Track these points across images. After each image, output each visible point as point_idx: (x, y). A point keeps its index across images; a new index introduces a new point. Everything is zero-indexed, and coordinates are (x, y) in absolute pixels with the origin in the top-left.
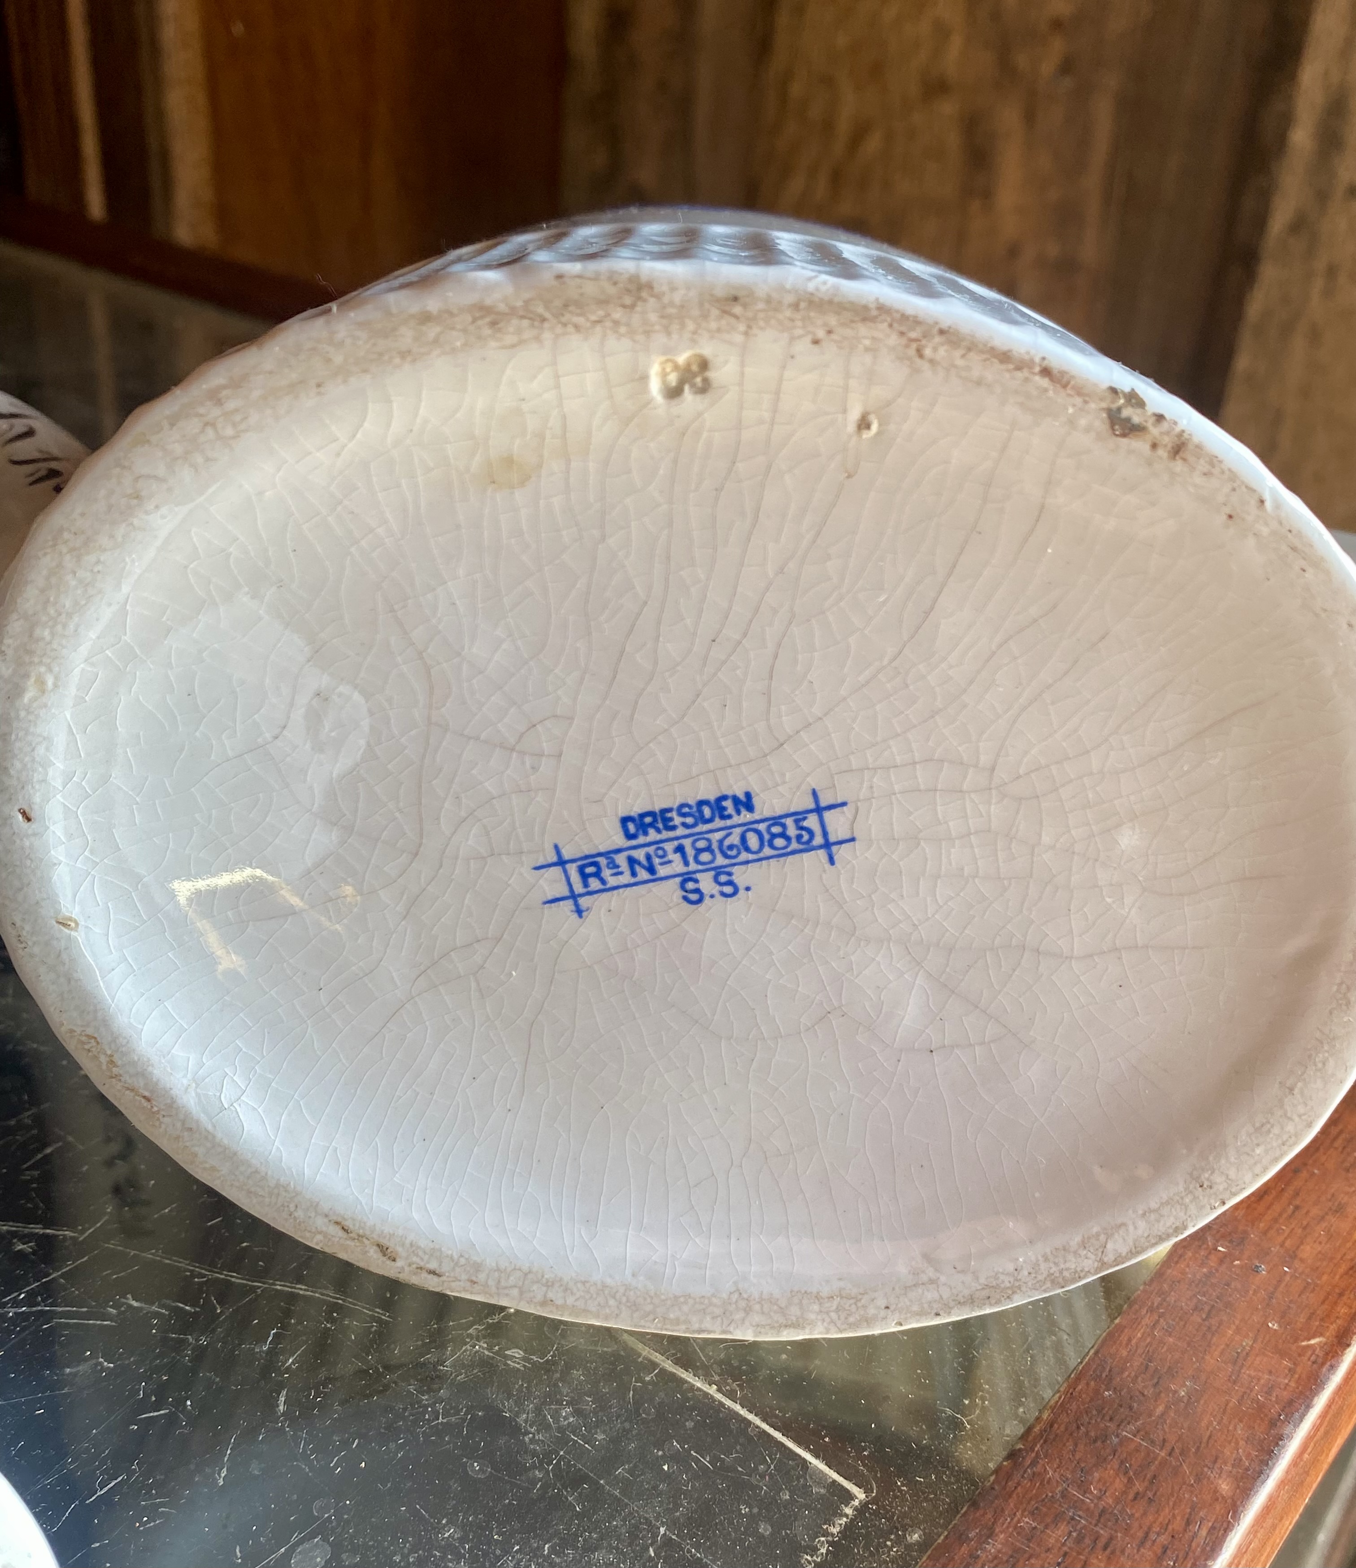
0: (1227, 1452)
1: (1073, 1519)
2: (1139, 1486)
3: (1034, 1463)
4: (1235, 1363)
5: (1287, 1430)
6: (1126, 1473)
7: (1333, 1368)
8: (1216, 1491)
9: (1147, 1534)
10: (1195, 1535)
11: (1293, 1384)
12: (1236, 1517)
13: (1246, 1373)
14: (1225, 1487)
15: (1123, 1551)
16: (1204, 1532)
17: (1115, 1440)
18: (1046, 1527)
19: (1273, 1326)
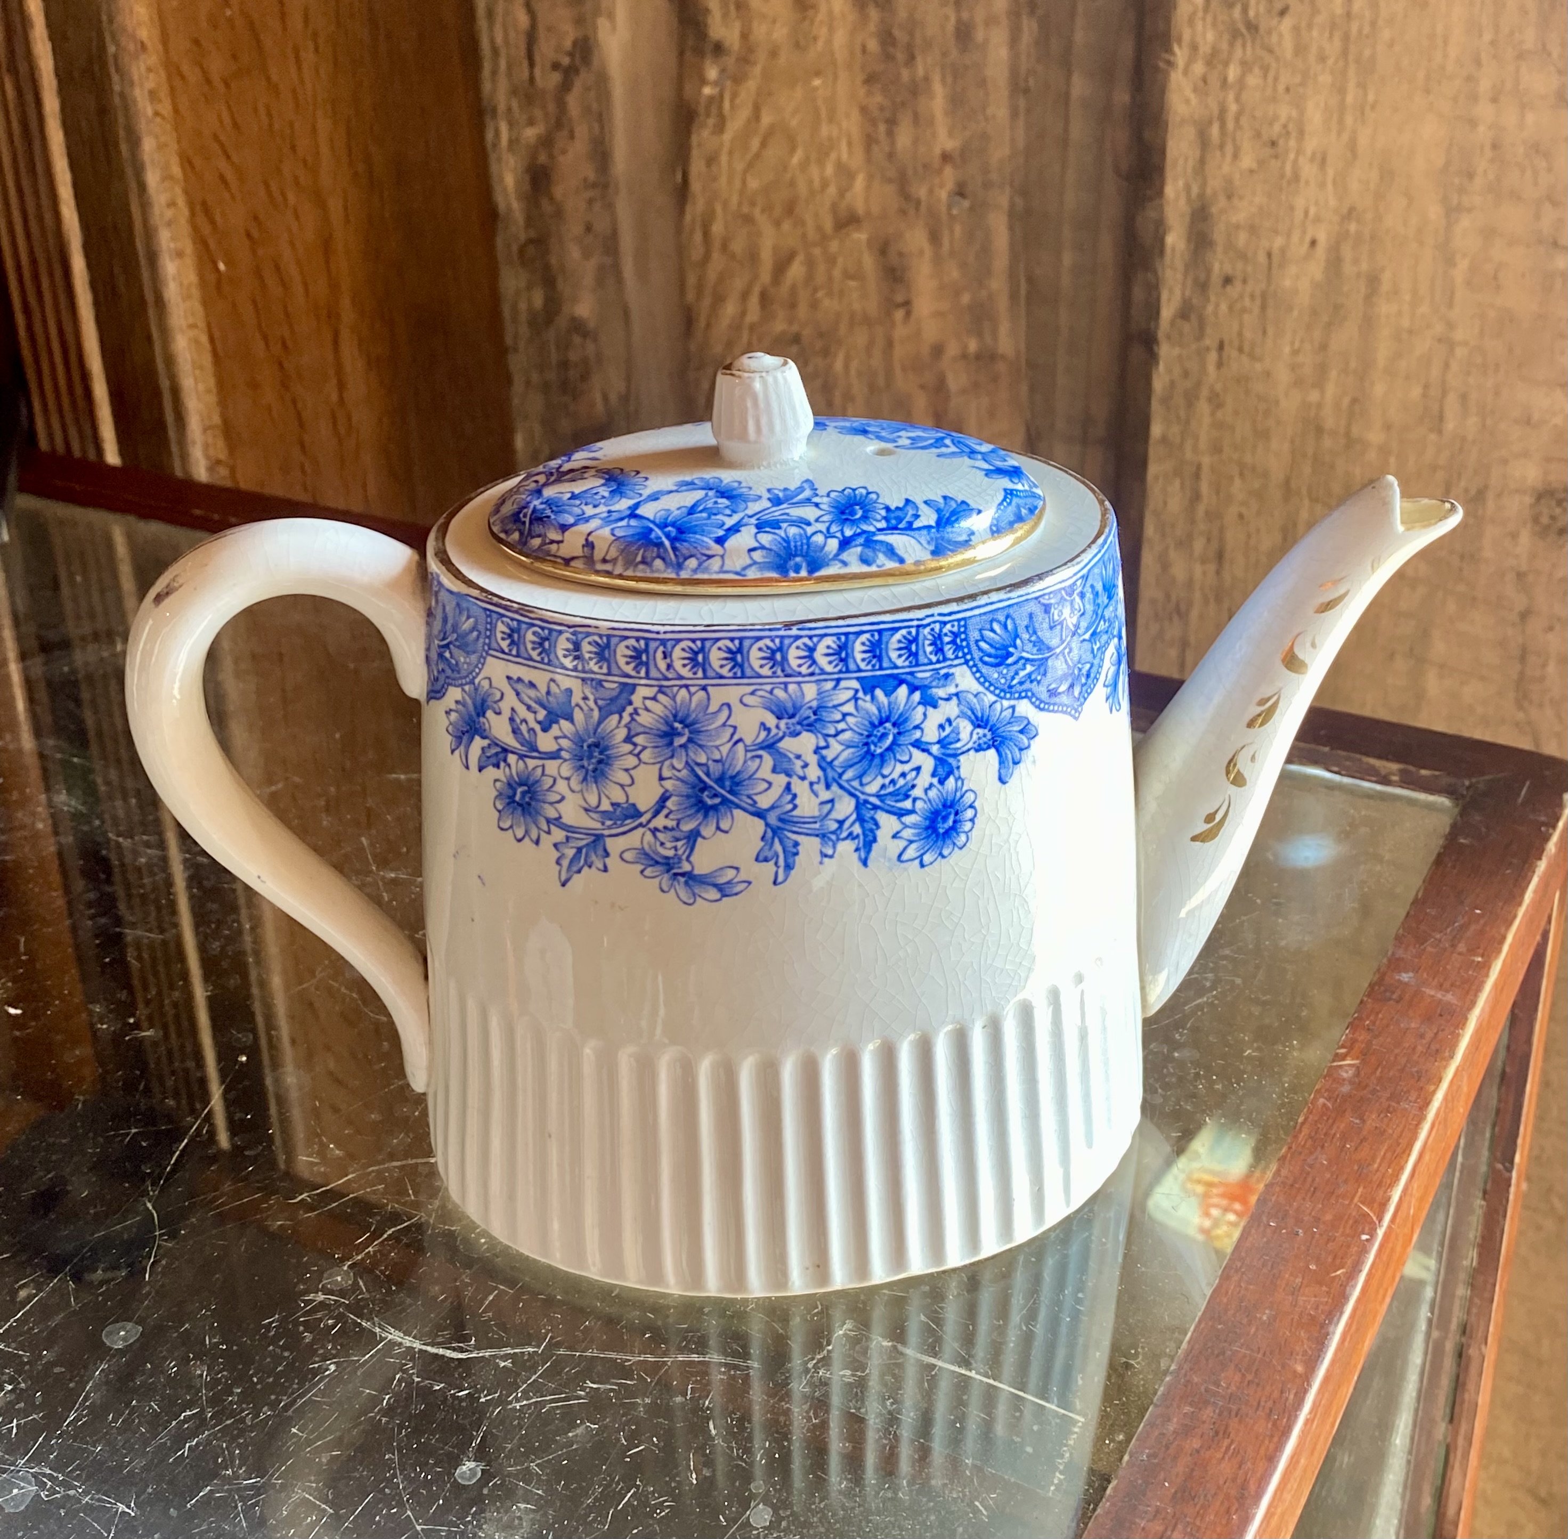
2: (1249, 1377)
4: (1293, 1294)
5: (1331, 1329)
6: (1240, 1371)
11: (1330, 1302)
13: (1301, 1299)
14: (1300, 1368)
15: (1247, 1415)
16: (1292, 1397)
19: (1313, 1267)
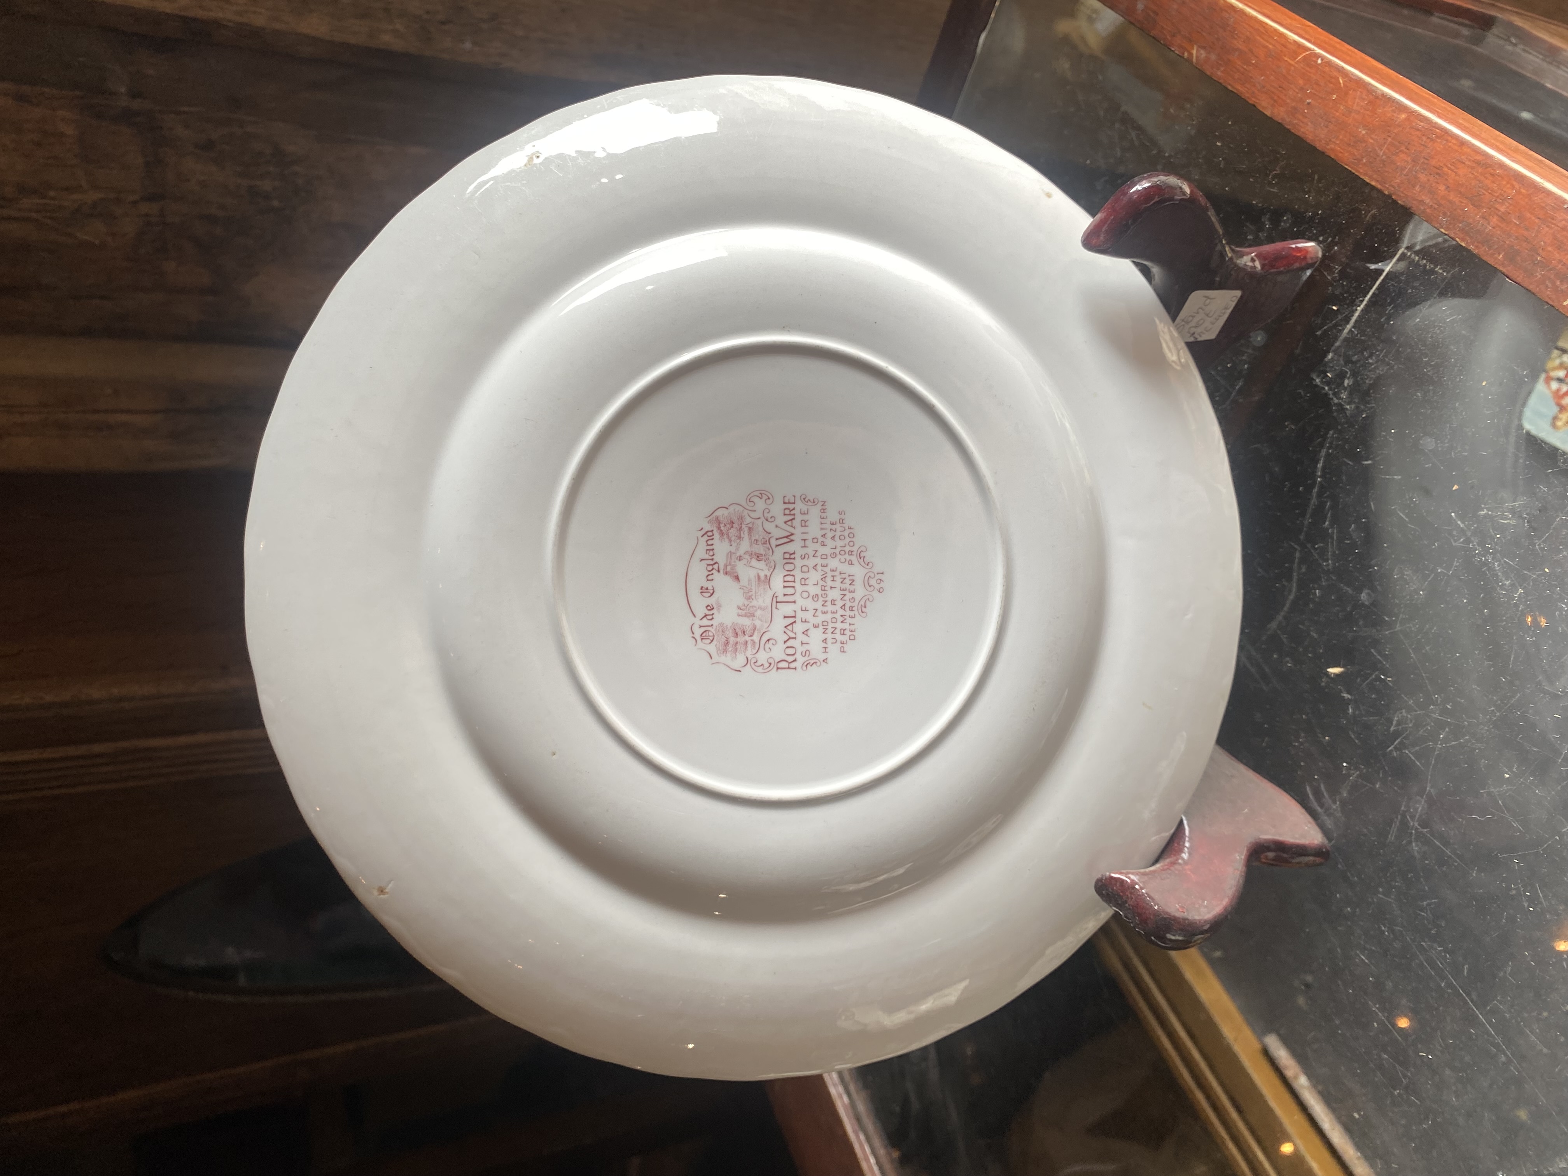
0: (1389, 115)
1: (1416, 172)
2: (1403, 148)
3: (1394, 187)
5: (1380, 92)
6: (1398, 153)
7: (1353, 74)
8: (1405, 119)
9: (1422, 145)
10: (1423, 127)
11: (1360, 90)
12: (1415, 112)
14: (1403, 116)
17: (1384, 157)
18: (1420, 181)
